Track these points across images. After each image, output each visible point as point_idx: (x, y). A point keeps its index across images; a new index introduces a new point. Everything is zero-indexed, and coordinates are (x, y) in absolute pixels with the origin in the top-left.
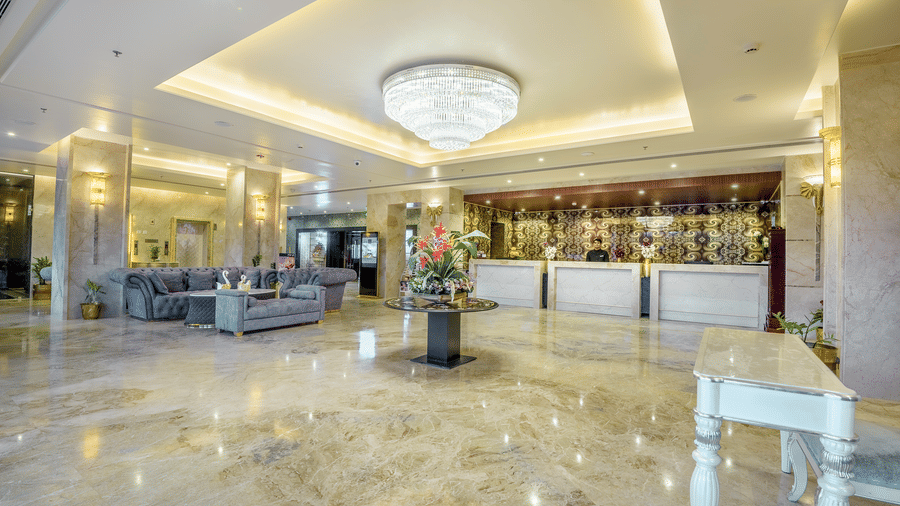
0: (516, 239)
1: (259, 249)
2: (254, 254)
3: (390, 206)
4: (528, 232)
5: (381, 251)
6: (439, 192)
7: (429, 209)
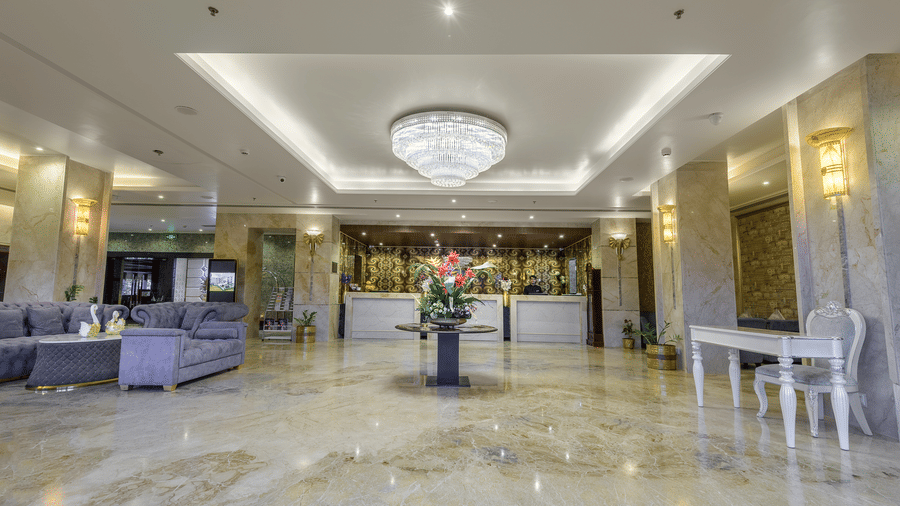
0: (370, 273)
1: (75, 276)
2: (69, 284)
3: (250, 229)
4: (381, 265)
5: (239, 283)
6: (318, 219)
7: (306, 236)
